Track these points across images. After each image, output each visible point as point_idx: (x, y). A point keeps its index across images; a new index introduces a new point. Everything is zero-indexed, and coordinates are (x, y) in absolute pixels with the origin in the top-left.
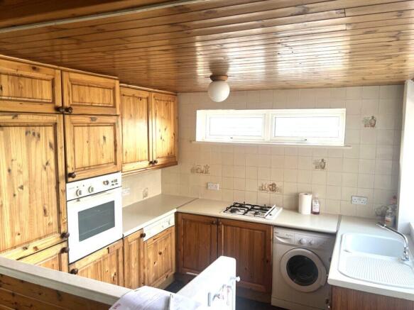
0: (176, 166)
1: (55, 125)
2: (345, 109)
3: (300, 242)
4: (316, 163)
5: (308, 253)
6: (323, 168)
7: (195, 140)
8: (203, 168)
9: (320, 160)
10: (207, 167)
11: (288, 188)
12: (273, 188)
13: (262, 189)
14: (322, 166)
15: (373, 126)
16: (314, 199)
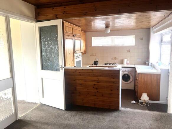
0: (85, 54)
1: (73, 39)
2: (135, 36)
3: (126, 70)
4: (127, 50)
5: (128, 73)
6: (129, 52)
7: (91, 46)
8: (94, 54)
9: (128, 49)
10: (95, 54)
11: (120, 58)
12: (115, 58)
13: (112, 59)
14: (129, 51)
15: (142, 40)
16: (127, 60)
